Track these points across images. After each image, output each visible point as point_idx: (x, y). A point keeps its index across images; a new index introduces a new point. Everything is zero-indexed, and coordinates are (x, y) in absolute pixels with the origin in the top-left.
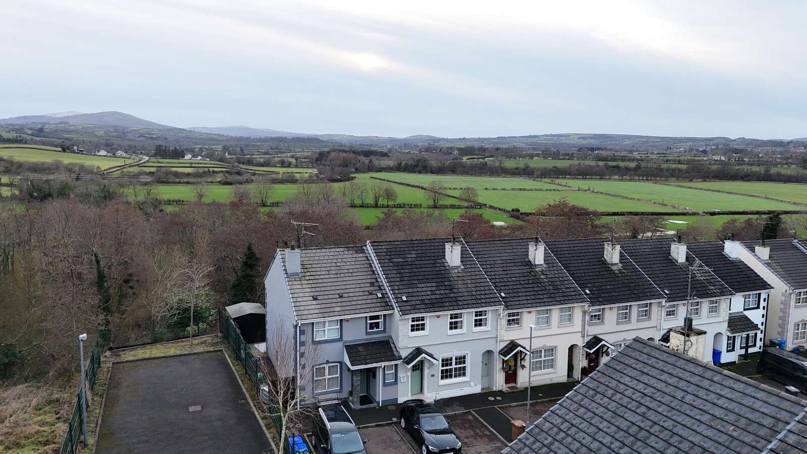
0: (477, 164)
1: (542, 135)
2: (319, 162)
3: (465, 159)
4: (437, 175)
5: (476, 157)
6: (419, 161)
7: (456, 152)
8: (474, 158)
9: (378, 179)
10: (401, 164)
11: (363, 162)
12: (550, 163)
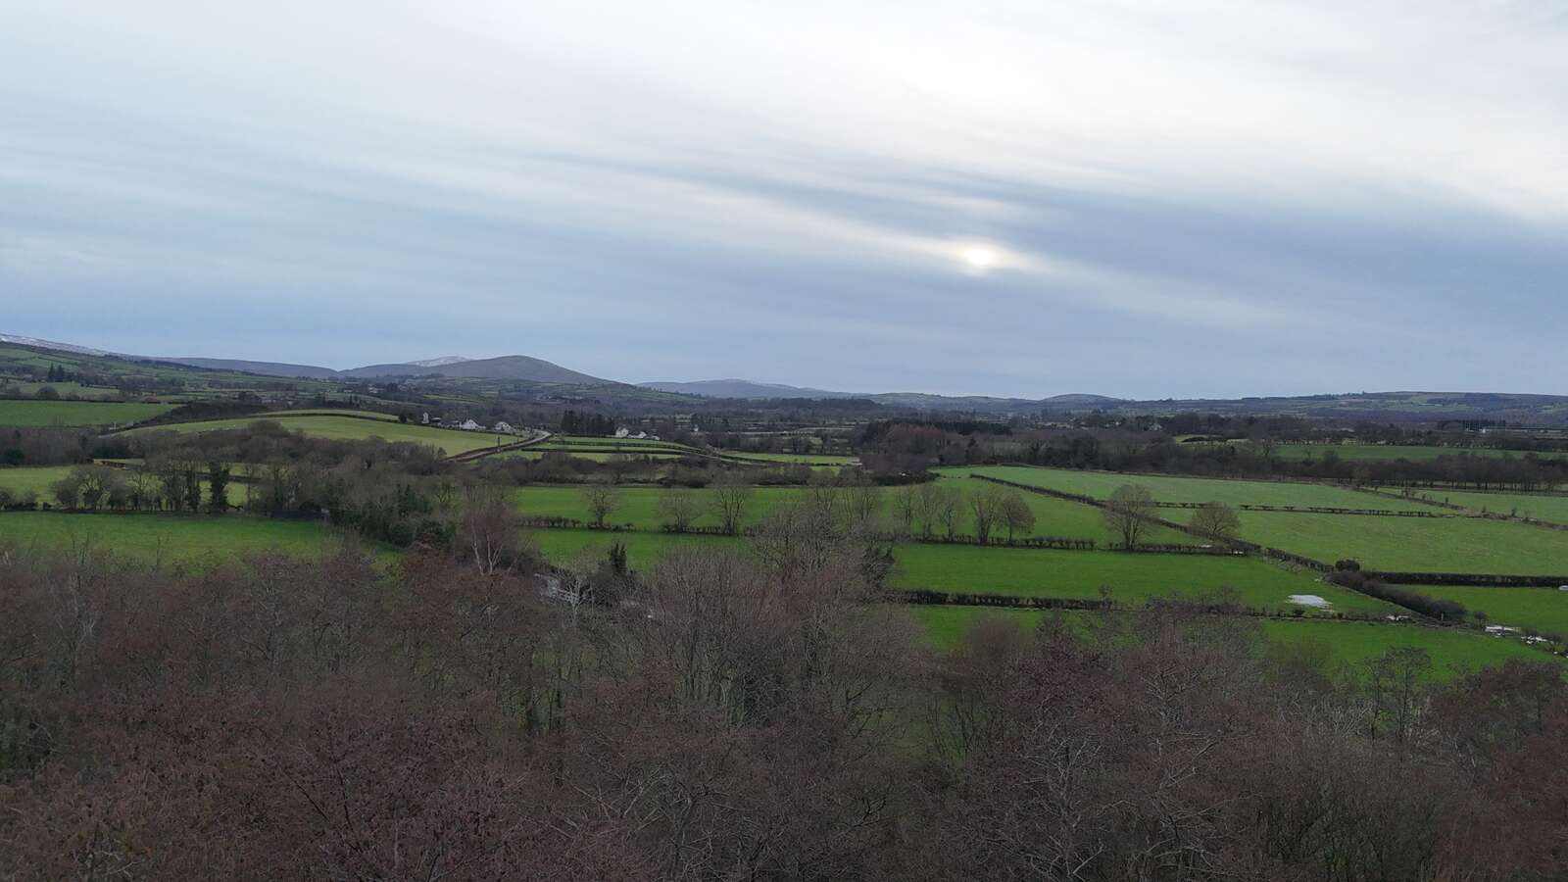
0: (1212, 452)
1: (1344, 395)
2: (865, 444)
3: (1179, 440)
4: (1120, 473)
5: (1205, 436)
6: (1077, 442)
7: (1157, 427)
8: (1202, 439)
9: (987, 479)
10: (1038, 449)
11: (957, 445)
12: (1385, 453)
